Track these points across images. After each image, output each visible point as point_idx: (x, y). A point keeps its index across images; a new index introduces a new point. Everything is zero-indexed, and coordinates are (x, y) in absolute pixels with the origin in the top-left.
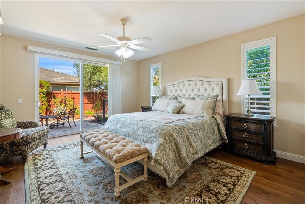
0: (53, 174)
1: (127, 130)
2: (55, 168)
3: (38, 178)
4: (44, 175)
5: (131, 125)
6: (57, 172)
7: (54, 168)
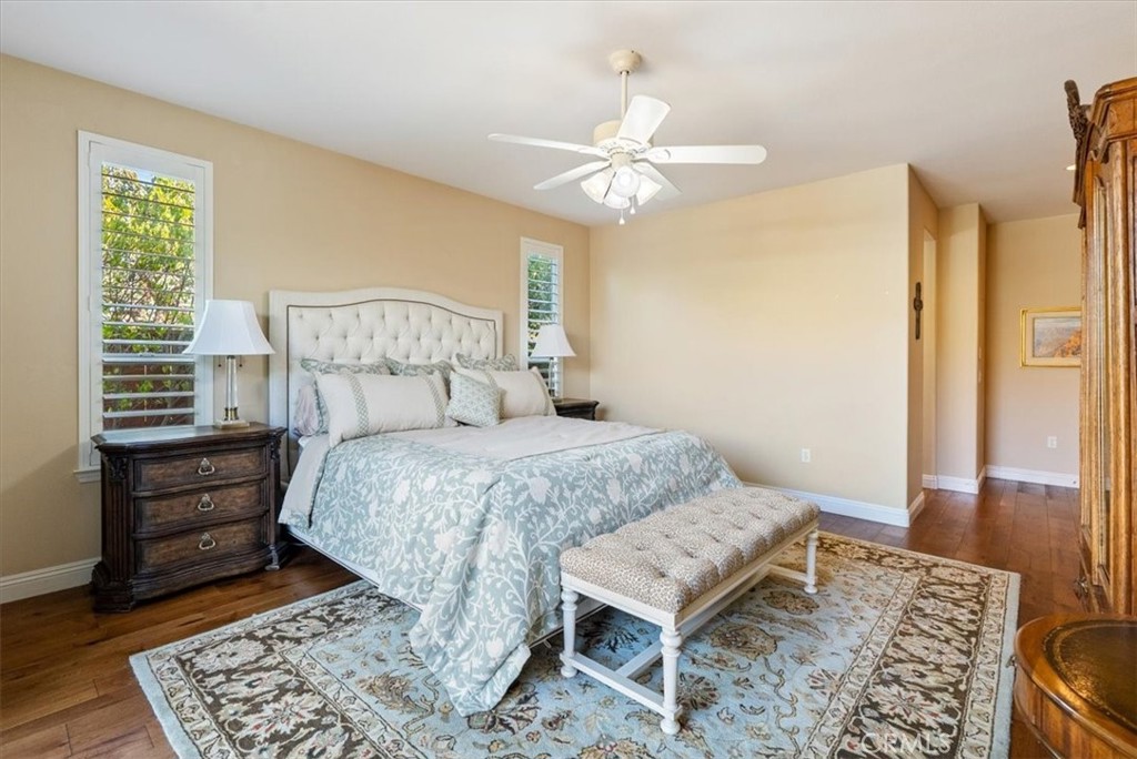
0: (919, 635)
1: (653, 485)
2: (896, 645)
3: (968, 654)
4: (946, 648)
5: (649, 463)
6: (903, 634)
7: (902, 649)
